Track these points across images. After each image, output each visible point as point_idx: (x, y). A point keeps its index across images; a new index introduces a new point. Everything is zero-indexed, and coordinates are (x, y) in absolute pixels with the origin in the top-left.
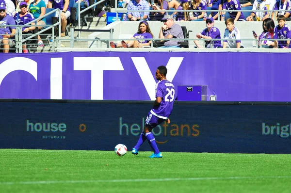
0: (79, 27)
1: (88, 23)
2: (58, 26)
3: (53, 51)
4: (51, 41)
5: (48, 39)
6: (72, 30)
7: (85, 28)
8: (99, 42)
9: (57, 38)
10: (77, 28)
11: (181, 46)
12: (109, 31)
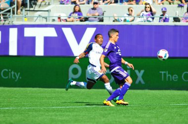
0: (28, 9)
1: (34, 6)
2: (14, 8)
3: (11, 24)
4: (9, 17)
5: (7, 16)
6: (24, 10)
7: (32, 9)
8: (41, 18)
9: (14, 16)
10: (27, 9)
11: (99, 21)
12: (48, 11)
